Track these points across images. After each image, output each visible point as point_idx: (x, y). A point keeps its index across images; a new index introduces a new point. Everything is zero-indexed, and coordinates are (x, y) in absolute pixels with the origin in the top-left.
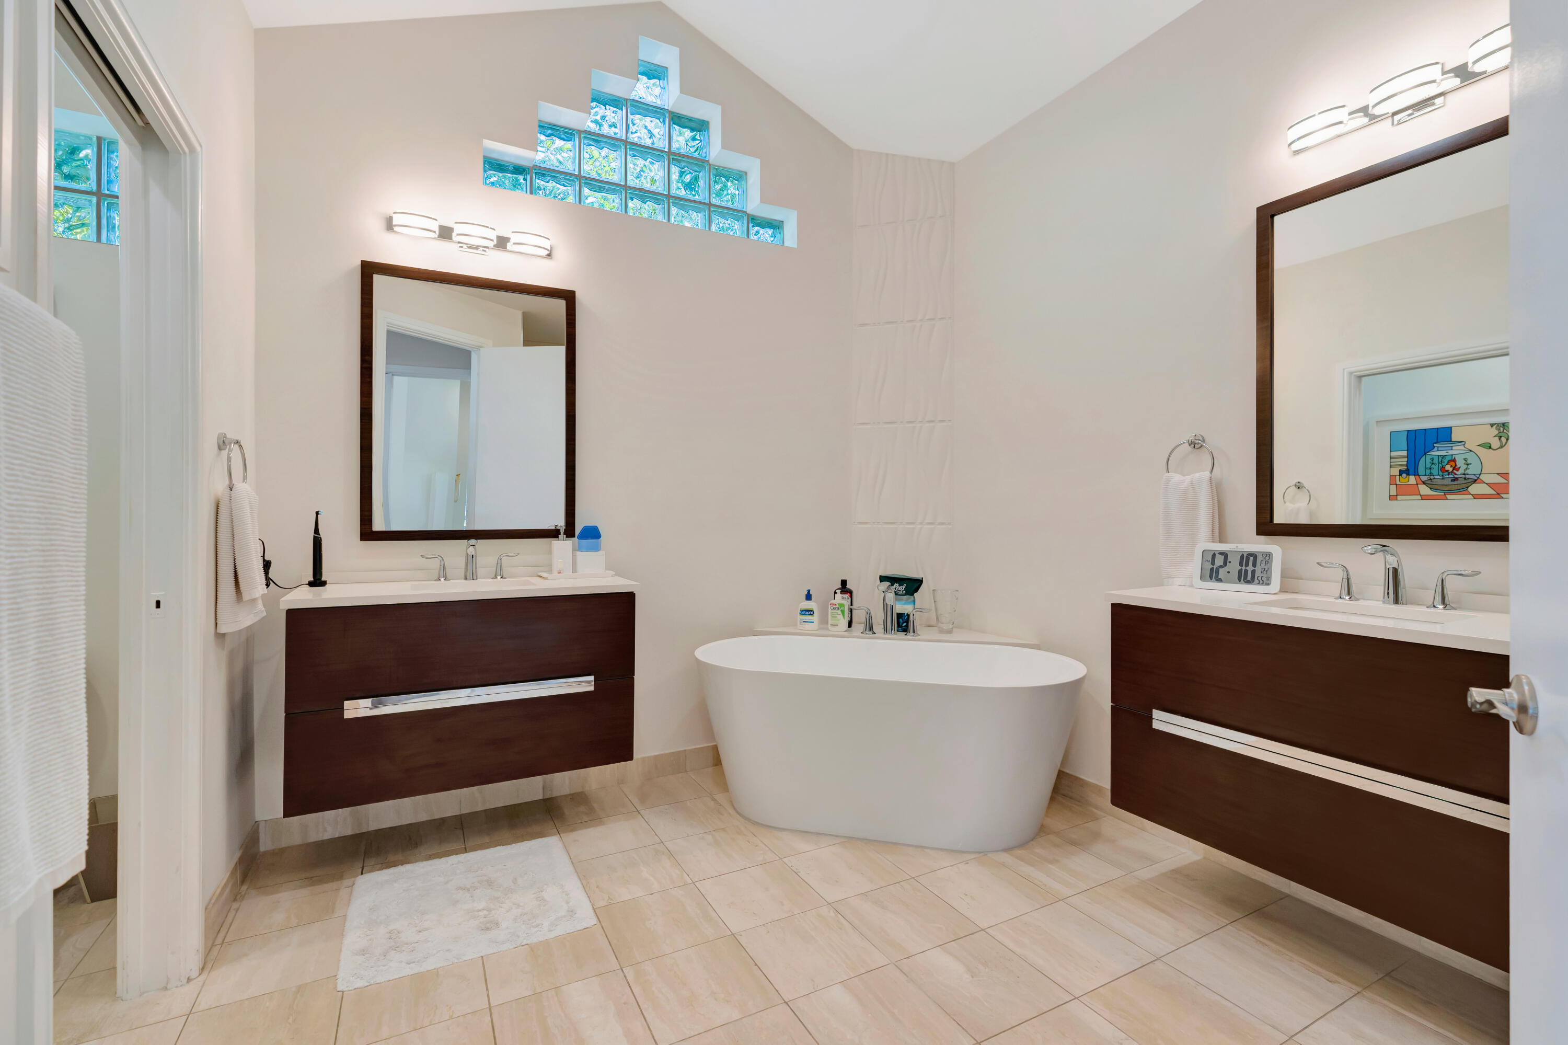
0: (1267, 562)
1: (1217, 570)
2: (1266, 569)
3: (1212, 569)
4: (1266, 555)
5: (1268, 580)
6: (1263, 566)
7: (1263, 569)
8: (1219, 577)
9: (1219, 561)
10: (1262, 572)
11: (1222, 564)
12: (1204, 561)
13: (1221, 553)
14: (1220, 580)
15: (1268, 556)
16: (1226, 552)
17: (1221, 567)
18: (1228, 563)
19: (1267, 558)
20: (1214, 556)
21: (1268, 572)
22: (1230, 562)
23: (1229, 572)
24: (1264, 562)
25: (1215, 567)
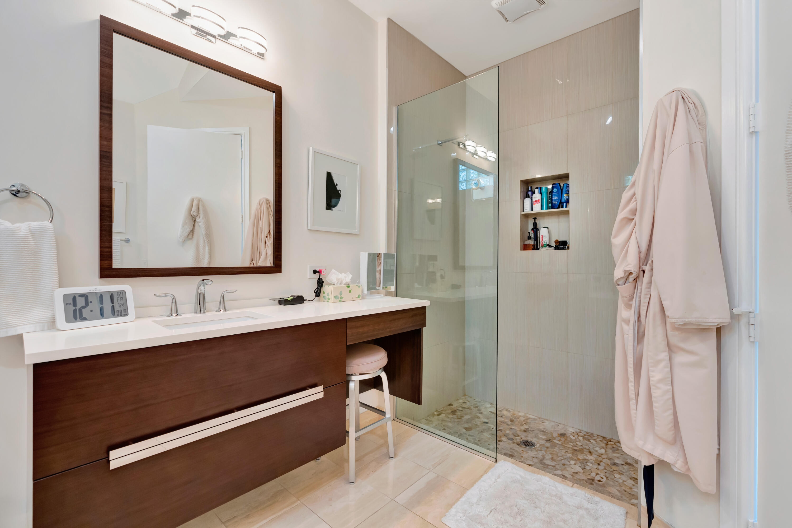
0: (122, 298)
1: (80, 310)
2: (122, 304)
3: (75, 311)
4: (120, 293)
5: (125, 312)
6: (119, 301)
7: (120, 304)
8: (84, 316)
9: (81, 302)
10: (120, 306)
11: (84, 304)
12: (66, 304)
13: (82, 295)
14: (85, 319)
15: (122, 294)
16: (86, 294)
17: (84, 307)
18: (89, 304)
19: (121, 295)
20: (74, 299)
21: (124, 305)
22: (91, 302)
23: (91, 311)
24: (119, 299)
25: (78, 308)
